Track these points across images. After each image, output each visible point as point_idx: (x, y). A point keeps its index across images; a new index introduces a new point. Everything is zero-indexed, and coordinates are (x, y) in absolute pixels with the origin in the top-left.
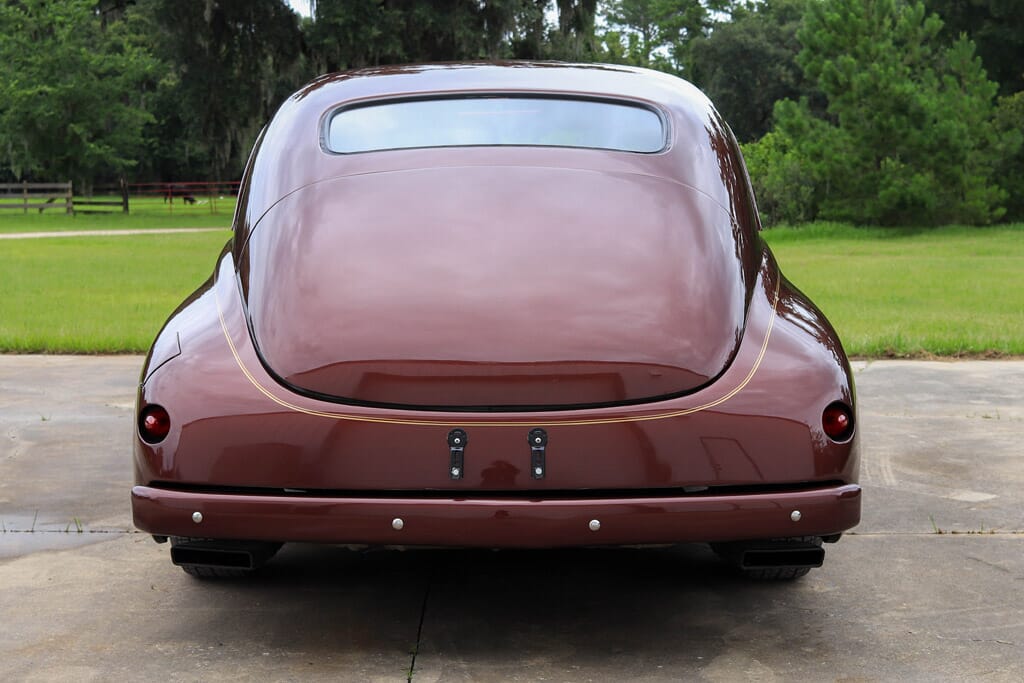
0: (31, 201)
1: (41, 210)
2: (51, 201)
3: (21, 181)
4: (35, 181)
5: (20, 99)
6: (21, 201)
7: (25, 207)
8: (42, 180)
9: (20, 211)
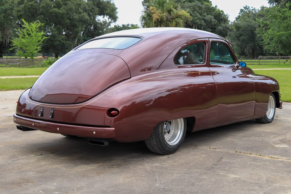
0: (281, 61)
1: (284, 63)
2: (287, 61)
3: (278, 56)
4: (283, 56)
5: (277, 35)
6: (278, 61)
7: (279, 62)
8: (285, 55)
9: (278, 63)
